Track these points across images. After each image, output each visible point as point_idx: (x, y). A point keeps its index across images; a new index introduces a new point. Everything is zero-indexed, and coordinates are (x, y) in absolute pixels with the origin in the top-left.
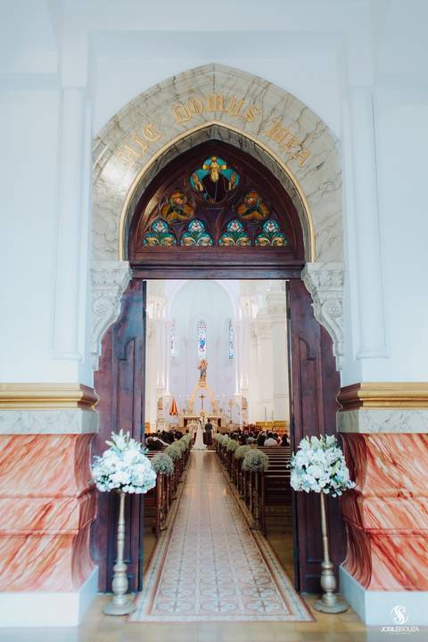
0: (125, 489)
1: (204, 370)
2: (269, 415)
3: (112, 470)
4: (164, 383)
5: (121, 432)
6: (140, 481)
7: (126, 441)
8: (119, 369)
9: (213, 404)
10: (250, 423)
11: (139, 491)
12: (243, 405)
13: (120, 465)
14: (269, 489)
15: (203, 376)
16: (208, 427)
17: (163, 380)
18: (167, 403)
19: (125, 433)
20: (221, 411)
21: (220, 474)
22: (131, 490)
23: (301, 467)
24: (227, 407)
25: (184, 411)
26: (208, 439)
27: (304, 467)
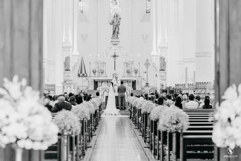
0: (21, 144)
1: (117, 26)
2: (190, 76)
3: (6, 121)
4: (71, 41)
5: (16, 78)
6: (39, 135)
7: (22, 89)
8: (12, 7)
9: (127, 64)
10: (168, 86)
11: (37, 146)
12: (161, 66)
13: (14, 116)
14: (188, 152)
15: (115, 32)
16: (122, 90)
17: (70, 37)
18: (74, 63)
19: (20, 80)
20: (136, 72)
21: (134, 140)
22: (28, 145)
23: (226, 120)
24: (143, 68)
25: (94, 72)
26: (121, 104)
27: (229, 120)
